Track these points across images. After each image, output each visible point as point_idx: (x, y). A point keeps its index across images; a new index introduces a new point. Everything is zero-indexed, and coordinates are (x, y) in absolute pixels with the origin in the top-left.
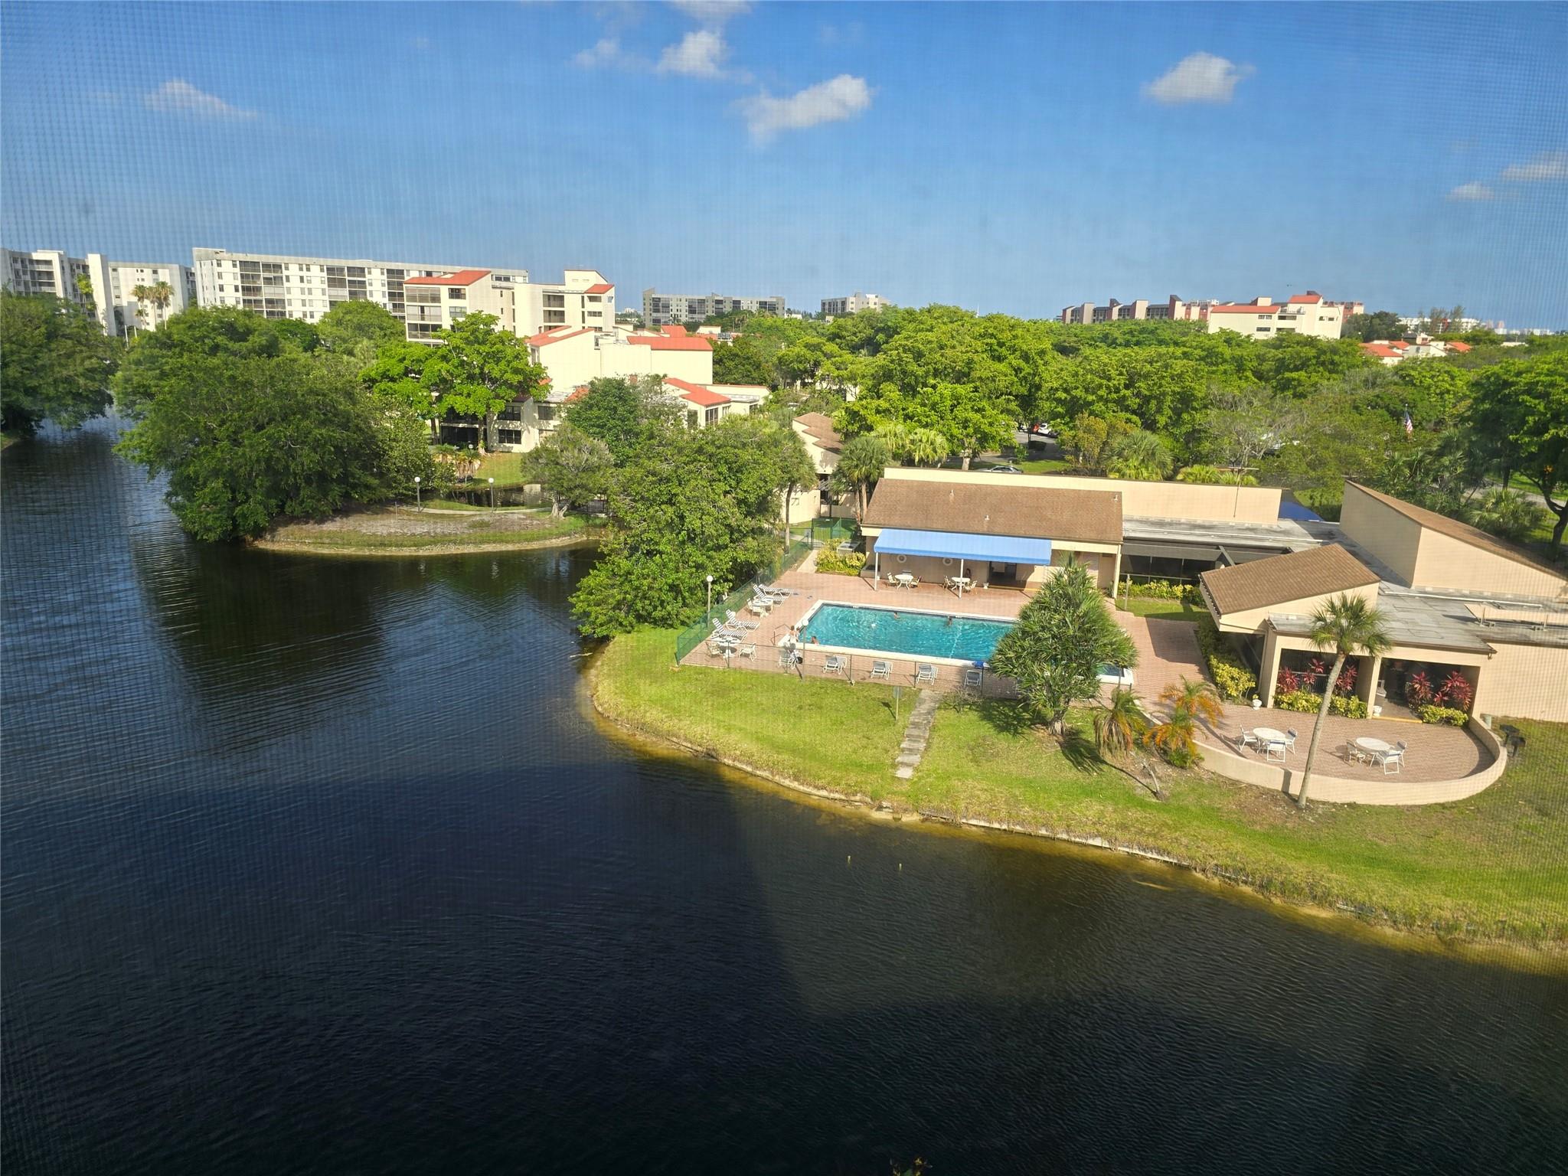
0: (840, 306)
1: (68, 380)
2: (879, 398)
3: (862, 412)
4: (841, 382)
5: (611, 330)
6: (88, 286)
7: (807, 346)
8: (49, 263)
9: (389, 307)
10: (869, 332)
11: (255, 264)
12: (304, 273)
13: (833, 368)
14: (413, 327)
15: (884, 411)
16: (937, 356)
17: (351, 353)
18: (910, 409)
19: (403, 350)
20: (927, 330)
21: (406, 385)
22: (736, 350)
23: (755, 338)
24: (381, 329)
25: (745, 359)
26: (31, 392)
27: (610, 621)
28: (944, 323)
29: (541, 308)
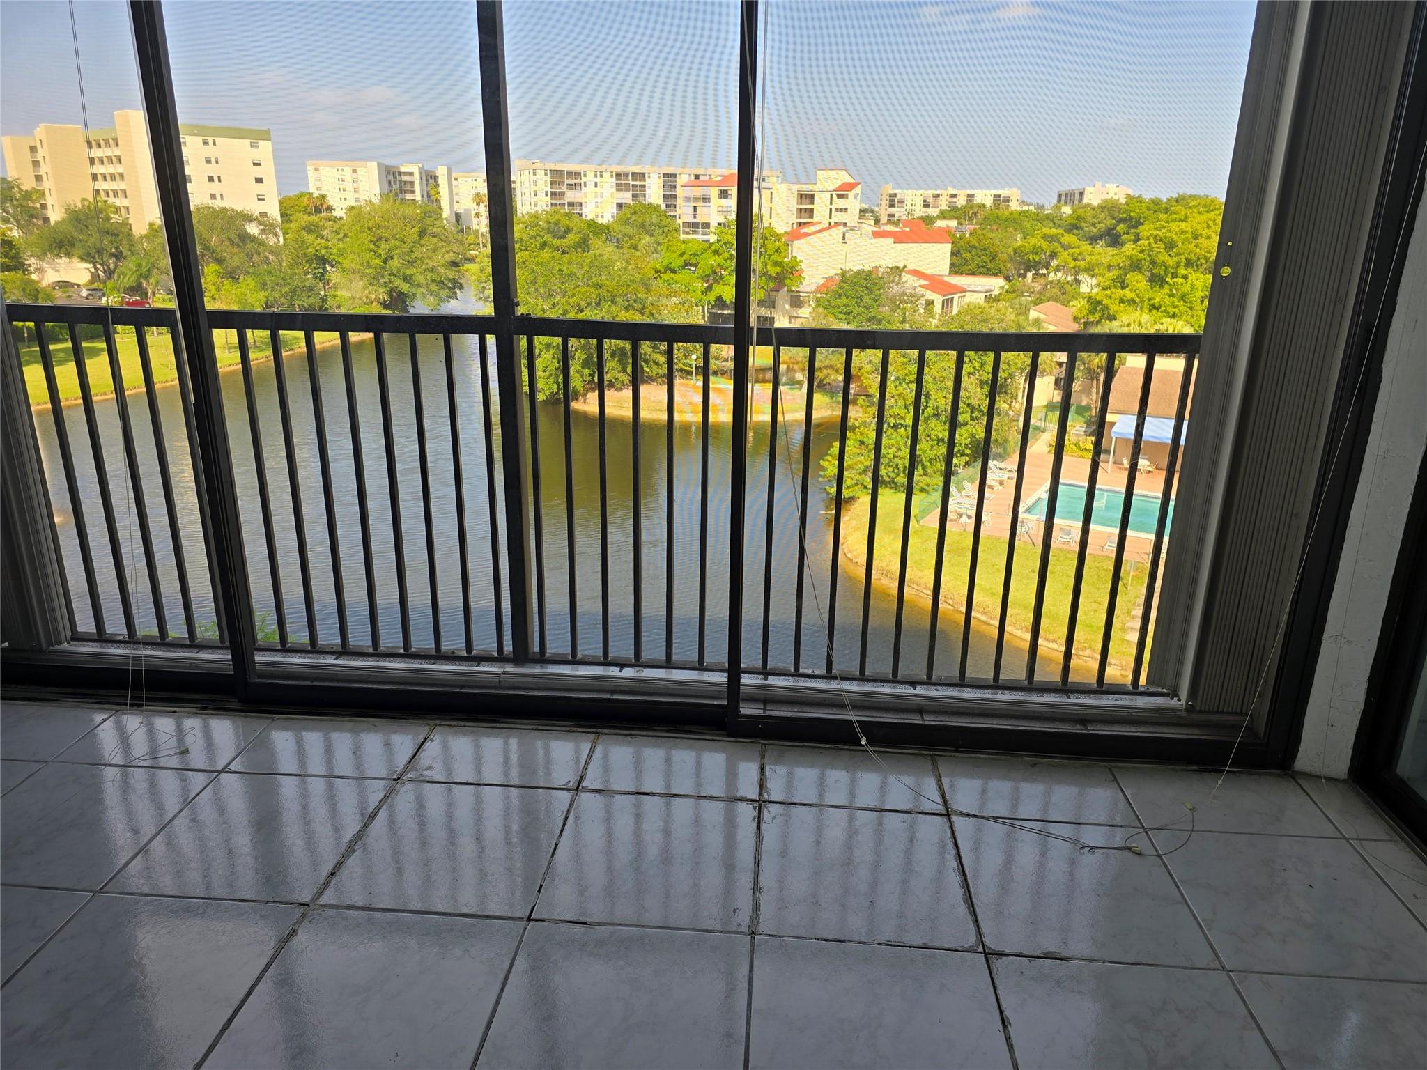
0: (1077, 196)
1: (433, 270)
2: (1123, 288)
3: (1105, 302)
4: (1077, 273)
5: (856, 225)
6: (438, 193)
7: (1045, 237)
8: (411, 174)
9: (663, 207)
10: (1110, 222)
11: (561, 172)
12: (598, 180)
13: (1070, 259)
14: (688, 225)
15: (1129, 301)
16: (1191, 246)
17: (636, 248)
18: (1158, 299)
19: (683, 246)
20: (1181, 220)
21: (684, 276)
22: (974, 242)
23: (992, 231)
24: (660, 227)
25: (981, 250)
26: (407, 279)
27: (857, 484)
28: (1200, 213)
29: (795, 205)
